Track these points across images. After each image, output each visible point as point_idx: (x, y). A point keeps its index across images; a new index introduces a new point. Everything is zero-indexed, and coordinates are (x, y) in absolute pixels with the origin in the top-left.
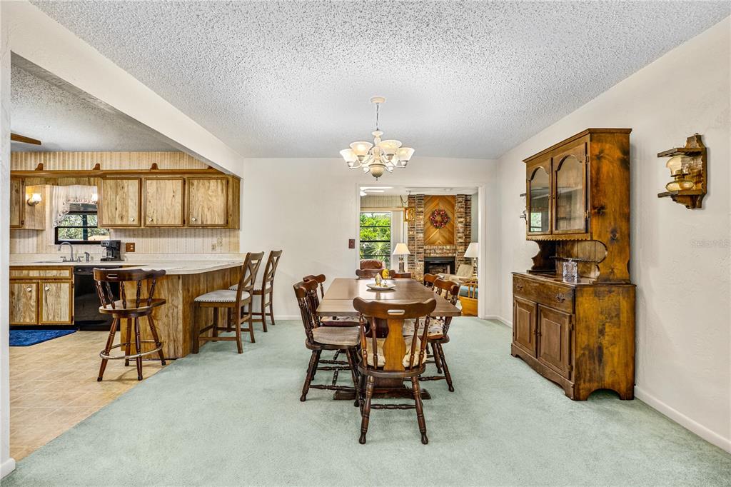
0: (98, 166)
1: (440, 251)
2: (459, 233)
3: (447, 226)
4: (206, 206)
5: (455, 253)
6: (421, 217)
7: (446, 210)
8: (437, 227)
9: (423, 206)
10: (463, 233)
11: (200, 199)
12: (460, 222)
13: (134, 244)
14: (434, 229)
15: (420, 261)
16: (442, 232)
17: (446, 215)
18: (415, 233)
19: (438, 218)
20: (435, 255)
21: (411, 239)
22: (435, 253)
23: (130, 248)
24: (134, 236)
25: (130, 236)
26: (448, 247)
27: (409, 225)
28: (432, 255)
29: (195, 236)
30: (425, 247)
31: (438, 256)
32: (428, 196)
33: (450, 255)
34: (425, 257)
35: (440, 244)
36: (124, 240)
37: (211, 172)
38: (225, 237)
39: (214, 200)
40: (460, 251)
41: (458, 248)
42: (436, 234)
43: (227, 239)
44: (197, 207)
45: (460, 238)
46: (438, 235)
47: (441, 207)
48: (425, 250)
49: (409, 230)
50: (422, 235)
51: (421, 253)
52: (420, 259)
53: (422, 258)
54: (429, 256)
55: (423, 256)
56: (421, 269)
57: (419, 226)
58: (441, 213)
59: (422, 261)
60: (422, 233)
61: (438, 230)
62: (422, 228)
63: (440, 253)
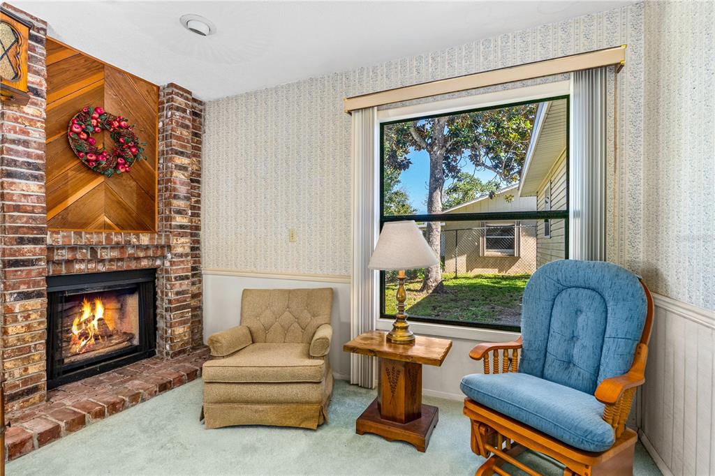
1: (111, 254)
2: (176, 197)
3: (133, 171)
5: (164, 257)
6: (32, 111)
10: (188, 199)
12: (182, 168)
15: (27, 296)
16: (115, 188)
20: (91, 267)
22: (94, 258)
28: (79, 267)
30: (49, 238)
31: (101, 268)
33: (145, 264)
34: (49, 279)
35: (109, 229)
40: (179, 250)
41: (173, 241)
42: (89, 192)
45: (179, 212)
46: (101, 199)
48: (51, 249)
50: (35, 188)
51: (30, 263)
52: (23, 288)
53: (36, 284)
54: (64, 272)
55: (40, 274)
56: (29, 327)
57: (20, 148)
58: (116, 124)
59: (39, 295)
60: (36, 178)
61: (101, 179)
62: (39, 157)
63: (111, 260)
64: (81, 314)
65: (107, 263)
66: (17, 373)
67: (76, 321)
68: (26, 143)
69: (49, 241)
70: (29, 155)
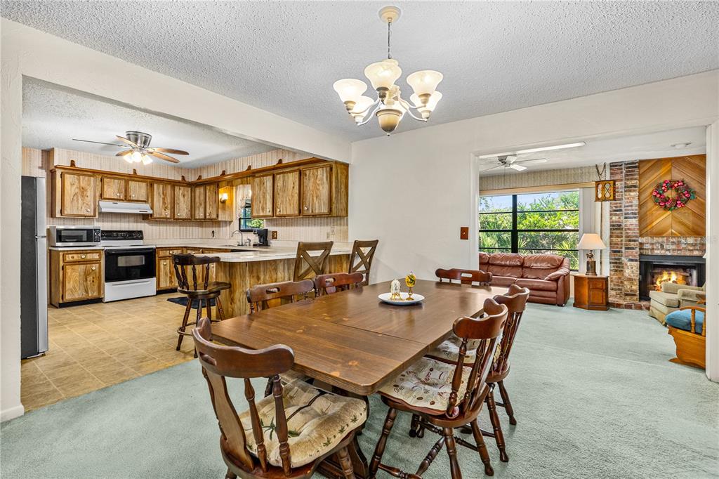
0: (250, 167)
1: (674, 247)
3: (689, 205)
4: (315, 195)
6: (632, 194)
7: (687, 180)
8: (666, 208)
9: (637, 177)
11: (311, 188)
13: (276, 232)
14: (661, 211)
15: (632, 260)
16: (678, 215)
17: (687, 187)
18: (622, 218)
19: (671, 194)
20: (663, 252)
21: (616, 228)
22: (662, 248)
23: (275, 235)
24: (277, 225)
25: (274, 225)
26: (691, 240)
27: (611, 207)
28: (657, 252)
29: (315, 225)
30: (640, 240)
31: (668, 253)
32: (648, 161)
33: (696, 253)
34: (641, 255)
35: (673, 236)
36: (271, 229)
37: (315, 162)
38: (337, 225)
39: (321, 188)
42: (663, 219)
43: (339, 228)
44: (308, 197)
46: (670, 220)
47: (677, 175)
48: (642, 244)
49: (611, 215)
50: (635, 222)
51: (633, 249)
52: (631, 257)
53: (635, 256)
54: (650, 253)
55: (636, 253)
56: (633, 272)
57: (630, 208)
58: (676, 185)
59: (636, 261)
60: (635, 218)
61: (670, 212)
62: (636, 210)
63: (673, 250)
64: (662, 277)
65: (671, 251)
66: (629, 287)
67: (659, 280)
68: (631, 206)
69: (640, 241)
70: (633, 210)
